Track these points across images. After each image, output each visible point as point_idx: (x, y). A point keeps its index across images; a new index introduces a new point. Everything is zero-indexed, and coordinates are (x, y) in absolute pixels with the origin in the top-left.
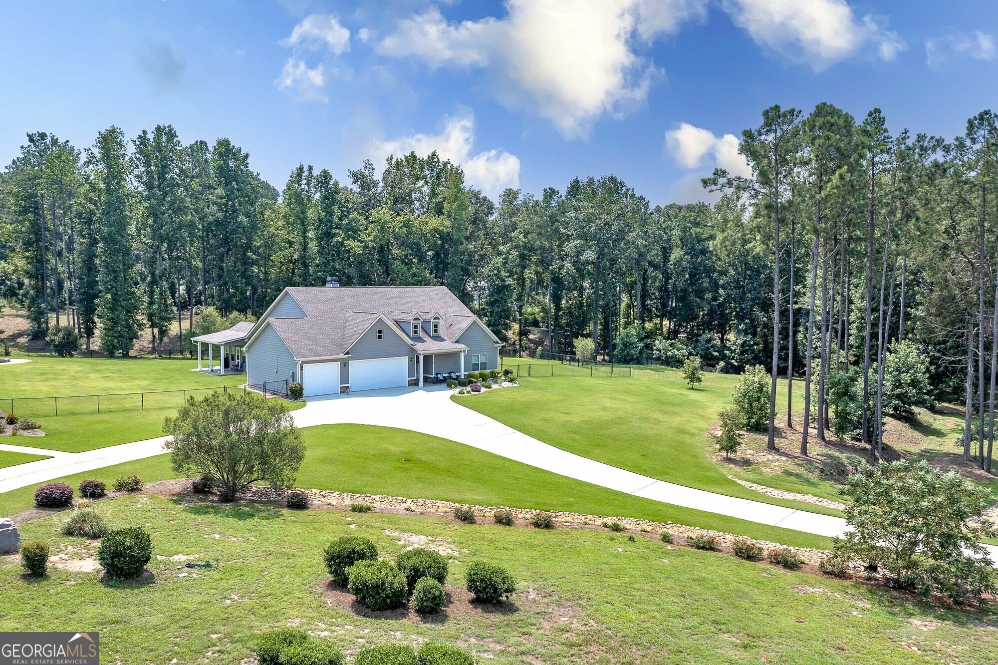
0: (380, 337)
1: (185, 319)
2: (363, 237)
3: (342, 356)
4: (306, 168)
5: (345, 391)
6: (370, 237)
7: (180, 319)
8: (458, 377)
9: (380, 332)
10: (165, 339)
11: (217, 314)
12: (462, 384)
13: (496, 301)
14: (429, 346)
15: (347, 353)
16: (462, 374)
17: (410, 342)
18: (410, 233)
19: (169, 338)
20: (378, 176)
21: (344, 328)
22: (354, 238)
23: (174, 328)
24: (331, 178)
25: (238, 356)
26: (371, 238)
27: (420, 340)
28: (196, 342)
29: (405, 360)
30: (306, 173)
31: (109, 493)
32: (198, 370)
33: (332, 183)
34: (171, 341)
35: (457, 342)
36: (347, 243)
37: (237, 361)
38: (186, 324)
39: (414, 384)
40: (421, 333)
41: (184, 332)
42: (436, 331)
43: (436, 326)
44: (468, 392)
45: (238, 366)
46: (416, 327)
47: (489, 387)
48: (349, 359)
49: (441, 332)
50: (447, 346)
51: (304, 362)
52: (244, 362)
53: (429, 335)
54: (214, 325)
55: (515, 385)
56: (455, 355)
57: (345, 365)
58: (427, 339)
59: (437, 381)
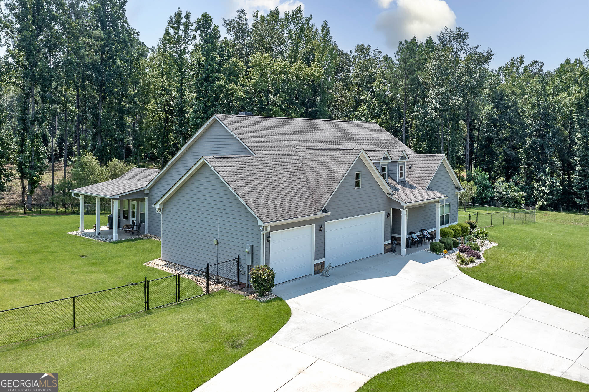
0: (357, 185)
1: (57, 170)
3: (317, 215)
4: (183, 15)
5: (321, 272)
7: (53, 170)
9: (358, 176)
10: (37, 191)
11: (96, 162)
15: (325, 211)
16: (439, 231)
17: (386, 188)
19: (41, 188)
21: (304, 171)
22: (236, 83)
23: (46, 179)
24: (211, 22)
25: (133, 213)
26: (253, 82)
28: (78, 195)
29: (383, 215)
30: (184, 20)
32: (79, 232)
33: (211, 27)
34: (45, 193)
35: (429, 189)
37: (131, 219)
38: (59, 175)
40: (388, 178)
41: (57, 182)
42: (401, 175)
43: (401, 169)
44: (471, 261)
45: (133, 227)
47: (478, 249)
48: (326, 219)
50: (420, 195)
51: (272, 229)
52: (142, 221)
53: (395, 181)
54: (93, 174)
55: (493, 243)
56: (431, 207)
57: (320, 229)
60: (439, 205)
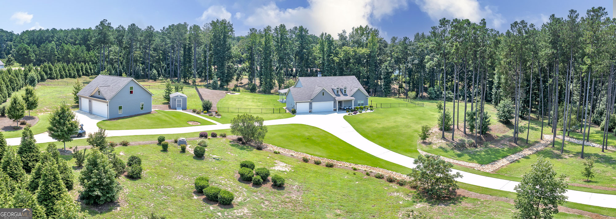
0: (323, 95)
2: (340, 56)
3: (309, 101)
4: (324, 34)
5: (310, 112)
6: (342, 55)
8: (352, 108)
9: (323, 93)
12: (352, 111)
13: (386, 77)
14: (342, 98)
15: (312, 100)
16: (353, 107)
17: (334, 96)
18: (356, 54)
20: (347, 35)
21: (313, 91)
22: (337, 57)
24: (331, 37)
27: (339, 95)
29: (333, 102)
30: (325, 35)
31: (218, 136)
32: (279, 100)
33: (331, 38)
35: (352, 96)
36: (334, 58)
39: (335, 110)
40: (340, 93)
42: (345, 92)
43: (345, 91)
44: (352, 114)
46: (338, 91)
47: (361, 112)
48: (312, 102)
49: (347, 93)
50: (348, 98)
51: (296, 103)
53: (343, 94)
55: (372, 111)
56: (351, 101)
57: (311, 104)
58: (342, 95)
59: (344, 110)
60: (353, 101)
